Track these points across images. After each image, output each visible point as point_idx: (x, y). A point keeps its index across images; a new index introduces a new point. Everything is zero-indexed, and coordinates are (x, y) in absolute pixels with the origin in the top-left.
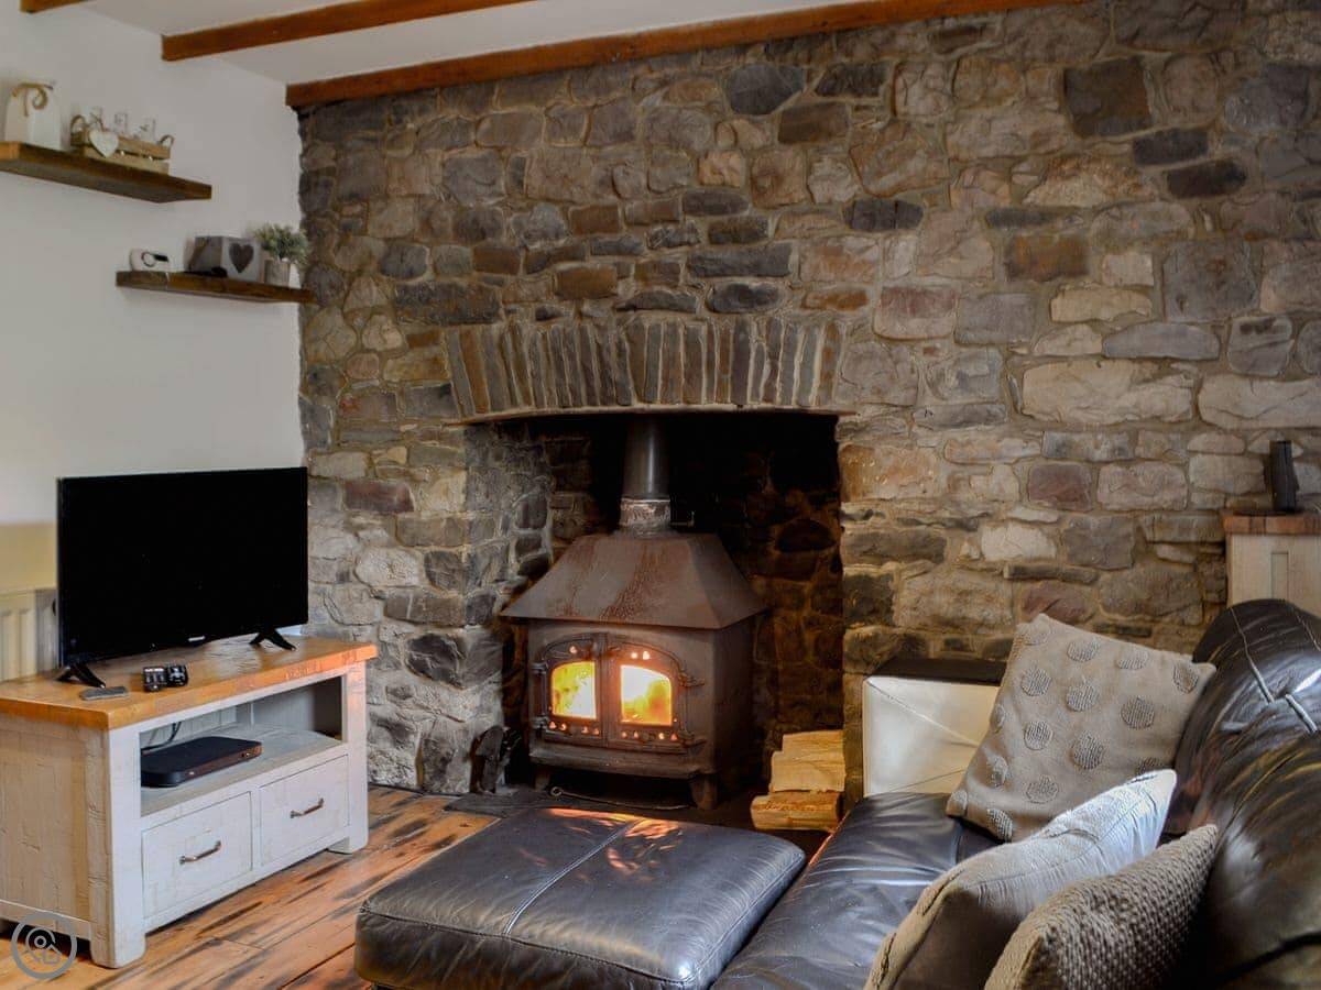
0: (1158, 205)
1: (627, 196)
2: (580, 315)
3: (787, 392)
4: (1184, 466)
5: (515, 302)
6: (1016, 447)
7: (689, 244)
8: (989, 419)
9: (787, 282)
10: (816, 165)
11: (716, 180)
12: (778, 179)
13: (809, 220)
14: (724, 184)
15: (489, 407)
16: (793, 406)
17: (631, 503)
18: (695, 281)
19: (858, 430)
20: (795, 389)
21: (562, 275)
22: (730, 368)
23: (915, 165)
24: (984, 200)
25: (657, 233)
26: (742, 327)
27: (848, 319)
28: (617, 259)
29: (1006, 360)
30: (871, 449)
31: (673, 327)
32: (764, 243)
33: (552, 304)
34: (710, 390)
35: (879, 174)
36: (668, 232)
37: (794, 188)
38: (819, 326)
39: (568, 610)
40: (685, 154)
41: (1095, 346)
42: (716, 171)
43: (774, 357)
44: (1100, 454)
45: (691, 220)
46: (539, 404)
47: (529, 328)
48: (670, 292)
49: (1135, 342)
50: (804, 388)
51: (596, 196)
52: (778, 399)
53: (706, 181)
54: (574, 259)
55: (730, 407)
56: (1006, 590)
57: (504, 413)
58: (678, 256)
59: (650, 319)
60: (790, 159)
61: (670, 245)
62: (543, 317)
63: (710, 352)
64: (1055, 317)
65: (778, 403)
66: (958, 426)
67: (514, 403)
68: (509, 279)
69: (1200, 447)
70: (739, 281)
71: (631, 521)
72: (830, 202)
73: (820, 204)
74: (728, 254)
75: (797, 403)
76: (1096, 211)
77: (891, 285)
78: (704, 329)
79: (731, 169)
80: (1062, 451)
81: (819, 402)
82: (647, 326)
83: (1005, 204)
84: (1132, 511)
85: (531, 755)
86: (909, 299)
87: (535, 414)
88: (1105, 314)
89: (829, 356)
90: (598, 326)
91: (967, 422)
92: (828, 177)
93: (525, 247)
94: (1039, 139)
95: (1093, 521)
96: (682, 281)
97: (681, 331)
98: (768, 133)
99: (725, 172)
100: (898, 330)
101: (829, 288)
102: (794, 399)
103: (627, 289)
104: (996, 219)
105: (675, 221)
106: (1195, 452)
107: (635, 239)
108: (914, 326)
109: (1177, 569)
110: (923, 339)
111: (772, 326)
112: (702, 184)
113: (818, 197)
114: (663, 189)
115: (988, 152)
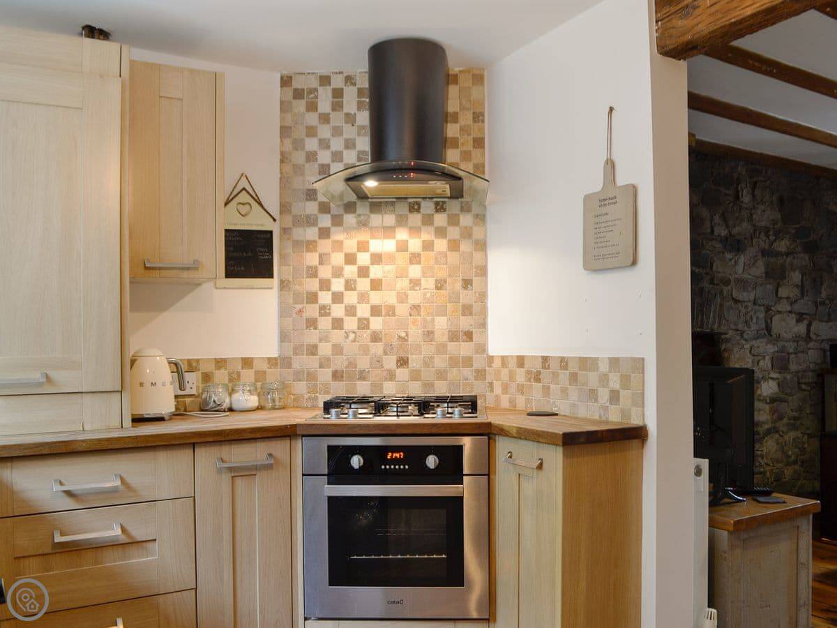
0: (802, 255)
3: (708, 324)
4: (807, 353)
6: (771, 349)
8: (763, 337)
9: (705, 271)
10: (714, 217)
12: (702, 221)
13: (714, 242)
19: (728, 340)
23: (745, 224)
24: (762, 244)
27: (726, 290)
29: (766, 312)
30: (733, 350)
35: (735, 227)
41: (789, 308)
44: (791, 351)
49: (797, 307)
50: (714, 323)
52: (705, 327)
56: (767, 407)
60: (705, 212)
64: (779, 296)
66: (755, 339)
69: (811, 347)
72: (719, 236)
75: (710, 329)
76: (787, 254)
77: (736, 276)
80: (783, 350)
81: (717, 329)
83: (767, 247)
84: (796, 372)
86: (742, 284)
88: (791, 296)
89: (721, 306)
91: (758, 338)
92: (719, 225)
94: (774, 222)
95: (788, 377)
98: (698, 198)
100: (741, 298)
101: (720, 275)
104: (764, 253)
106: (810, 349)
108: (743, 296)
109: (806, 393)
110: (746, 302)
113: (716, 233)
115: (763, 224)
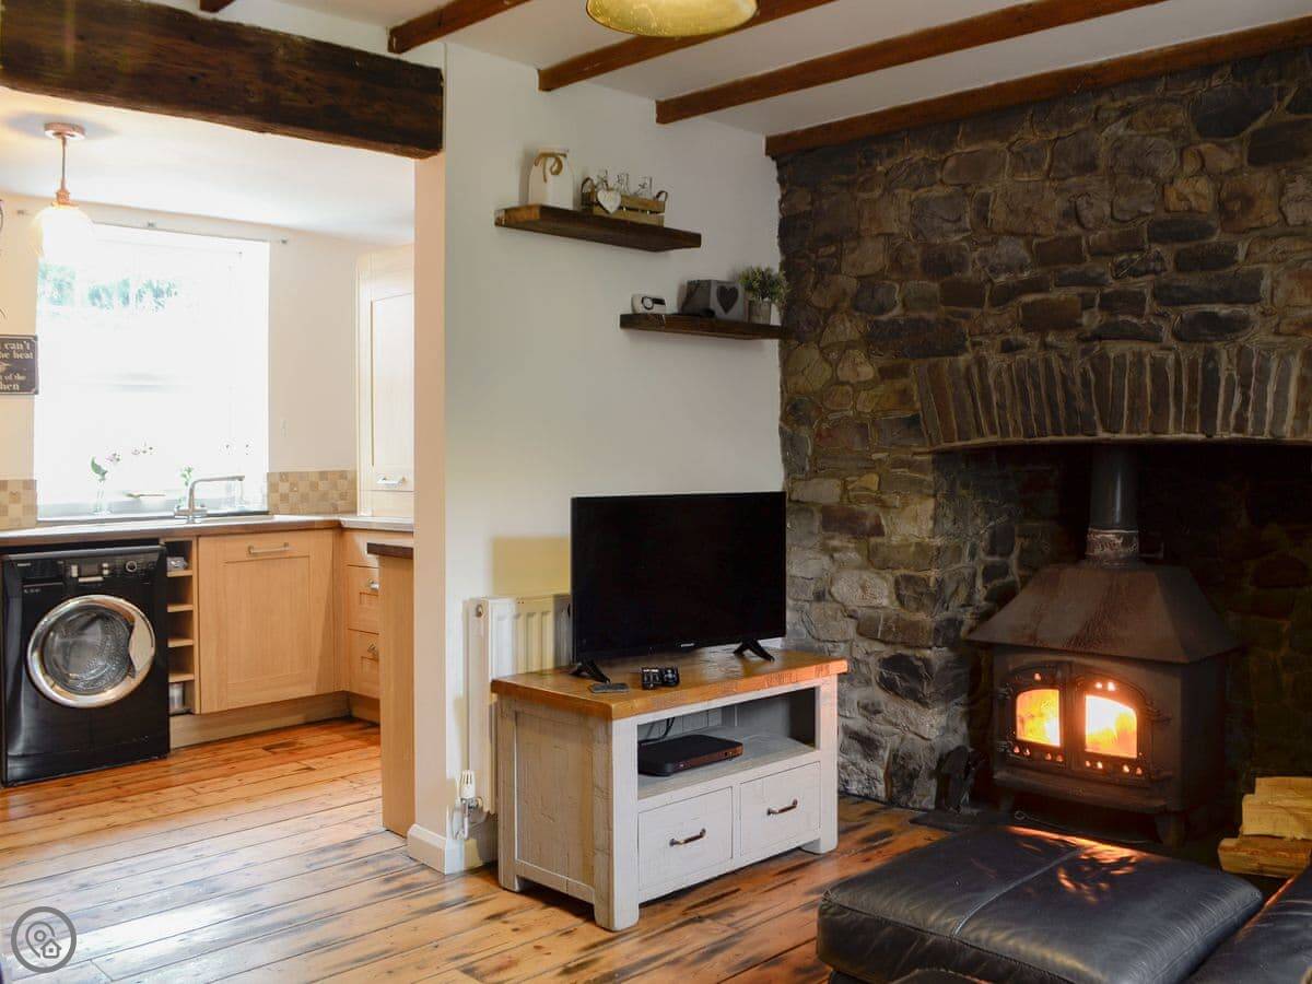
1: (1091, 226)
2: (1045, 346)
3: (1260, 422)
5: (981, 334)
7: (1155, 272)
9: (1259, 309)
10: (1290, 185)
11: (1183, 206)
12: (1248, 202)
13: (1282, 244)
14: (1190, 210)
15: (956, 436)
16: (1266, 436)
17: (1097, 534)
18: (1161, 310)
20: (1268, 419)
21: (1026, 307)
22: (1199, 398)
25: (1123, 261)
26: (1211, 356)
28: (1081, 289)
31: (1139, 357)
32: (1234, 268)
33: (1018, 336)
34: (1177, 420)
36: (1133, 261)
37: (1266, 211)
38: (1293, 353)
39: (1033, 637)
40: (1149, 182)
42: (1182, 198)
43: (1245, 386)
45: (1157, 248)
46: (1005, 433)
47: (995, 360)
48: (1135, 321)
50: (1278, 417)
51: (1059, 228)
52: (1250, 429)
53: (1172, 208)
54: (1039, 290)
55: (1200, 437)
57: (970, 442)
58: (1143, 284)
59: (1115, 349)
60: (1261, 181)
61: (1135, 274)
62: (1008, 348)
63: (1178, 381)
65: (1249, 433)
67: (980, 433)
68: (976, 312)
70: (1208, 308)
71: (1098, 551)
72: (1305, 224)
73: (1295, 226)
74: (1194, 281)
75: (1271, 433)
78: (1172, 357)
79: (1197, 194)
81: (1294, 432)
82: (1112, 355)
85: (995, 777)
87: (1000, 444)
89: (1305, 383)
90: (1062, 356)
92: (1302, 198)
93: (990, 280)
96: (1147, 309)
97: (1147, 360)
98: (1237, 156)
99: (1192, 198)
101: (1305, 313)
102: (1267, 429)
103: (1091, 320)
105: (1140, 250)
107: (1100, 270)
111: (1243, 354)
112: (1167, 211)
113: (1292, 219)
114: (1128, 218)
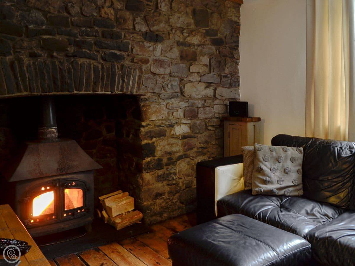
1: (73, 14)
4: (213, 108)
6: (183, 105)
7: (96, 36)
8: (178, 96)
10: (136, 19)
11: (106, 16)
12: (125, 21)
14: (108, 18)
19: (146, 100)
20: (130, 87)
21: (44, 40)
22: (110, 80)
23: (162, 25)
24: (177, 38)
25: (84, 30)
26: (113, 66)
27: (144, 67)
28: (67, 37)
29: (180, 81)
30: (150, 106)
31: (90, 64)
32: (121, 40)
34: (102, 87)
35: (154, 26)
38: (137, 68)
41: (198, 79)
42: (106, 13)
43: (123, 77)
44: (200, 106)
47: (26, 60)
48: (89, 52)
49: (206, 78)
50: (133, 88)
51: (59, 12)
53: (103, 16)
54: (51, 35)
55: (109, 93)
56: (180, 142)
58: (90, 39)
60: (128, 15)
61: (88, 35)
62: (33, 55)
63: (103, 74)
64: (191, 71)
65: (125, 91)
66: (170, 99)
67: (19, 90)
68: (18, 38)
70: (113, 51)
73: (137, 31)
75: (130, 92)
76: (199, 46)
77: (155, 58)
78: (100, 66)
80: (192, 105)
81: (136, 92)
82: (80, 63)
83: (181, 40)
84: (204, 119)
86: (160, 63)
88: (201, 71)
90: (60, 62)
91: (172, 98)
94: (188, 25)
95: (198, 122)
96: (93, 49)
97: (92, 66)
98: (122, 5)
101: (140, 57)
102: (129, 90)
103: (71, 49)
104: (179, 44)
105: (91, 27)
106: (215, 104)
107: (75, 31)
108: (160, 71)
109: (212, 132)
110: (163, 74)
111: (123, 66)
112: (101, 16)
113: (137, 29)
115: (178, 25)
